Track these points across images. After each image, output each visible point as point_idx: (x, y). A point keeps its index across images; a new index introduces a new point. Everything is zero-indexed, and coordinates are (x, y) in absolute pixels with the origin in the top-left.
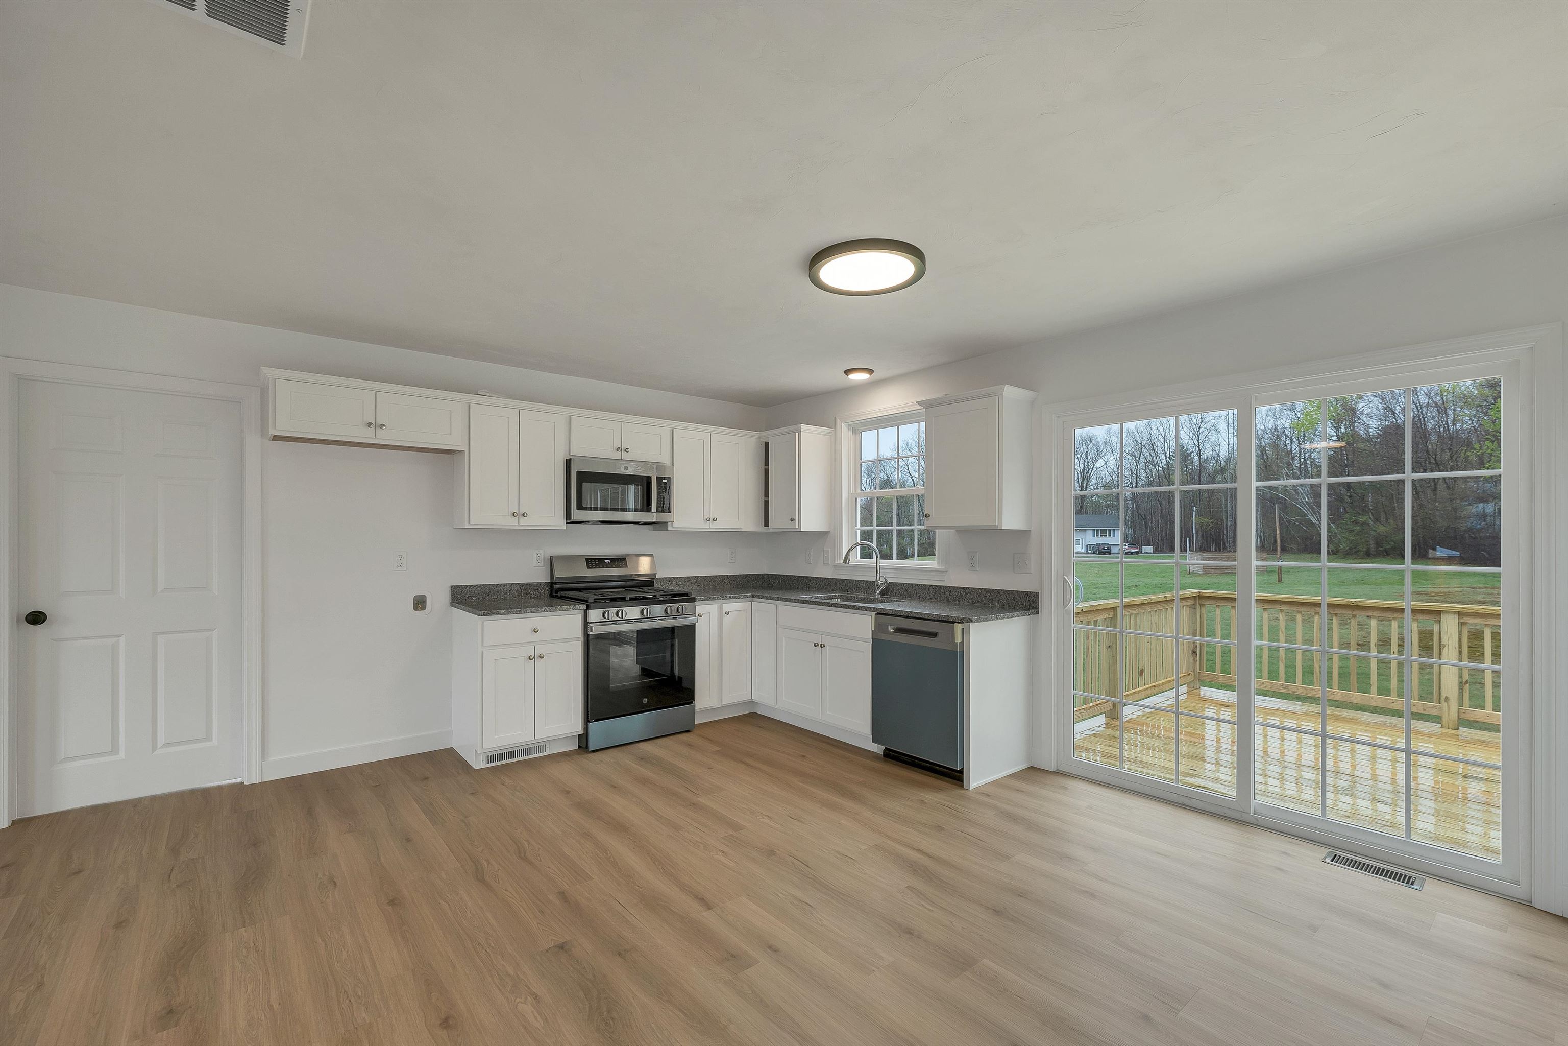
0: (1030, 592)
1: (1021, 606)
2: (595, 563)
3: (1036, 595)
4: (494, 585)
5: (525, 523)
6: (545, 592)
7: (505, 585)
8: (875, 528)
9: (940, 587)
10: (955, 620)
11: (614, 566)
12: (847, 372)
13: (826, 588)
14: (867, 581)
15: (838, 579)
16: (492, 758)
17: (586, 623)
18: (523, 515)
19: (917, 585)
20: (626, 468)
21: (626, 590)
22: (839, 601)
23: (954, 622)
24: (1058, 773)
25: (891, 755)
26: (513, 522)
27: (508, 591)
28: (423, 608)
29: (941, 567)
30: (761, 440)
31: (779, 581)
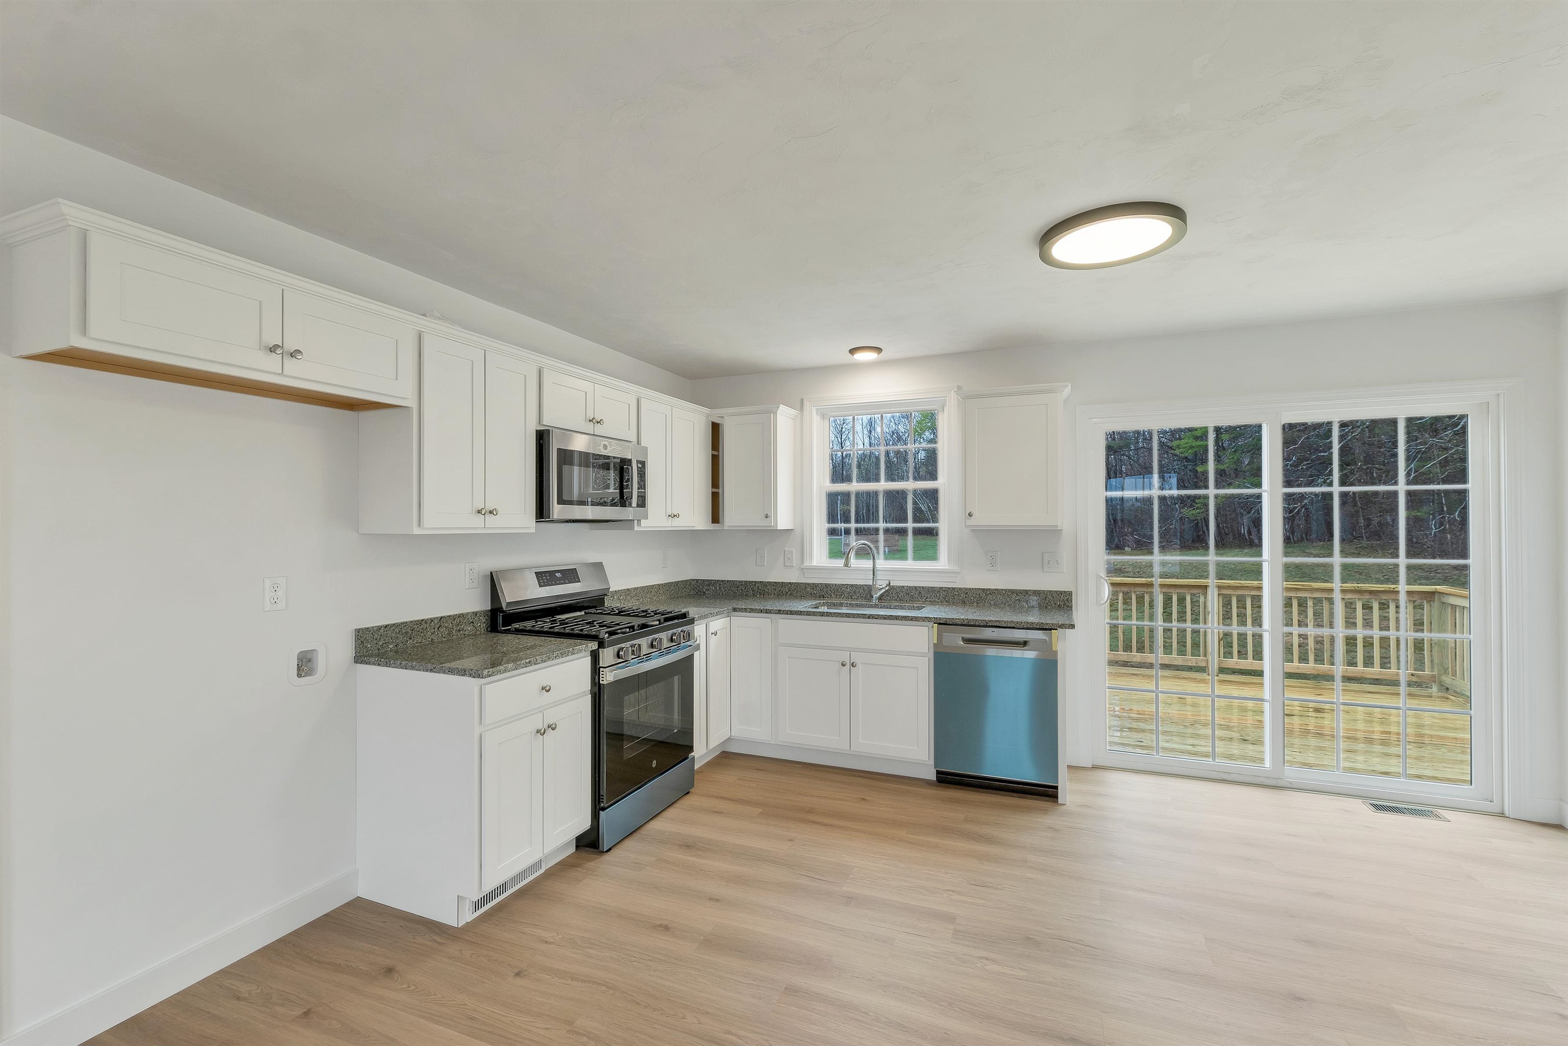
0: (1064, 591)
1: (1054, 605)
2: (546, 579)
3: (1070, 593)
4: (418, 621)
5: (493, 524)
6: (482, 624)
7: (432, 620)
8: (853, 525)
9: (954, 589)
10: (1053, 627)
11: (567, 581)
12: (853, 351)
13: (791, 594)
14: (852, 585)
15: (808, 584)
16: (478, 905)
17: (596, 670)
18: (491, 512)
19: (923, 587)
20: (605, 447)
21: (585, 613)
22: (824, 609)
23: (1051, 629)
24: (1095, 767)
25: (946, 779)
26: (476, 524)
27: (436, 629)
28: (310, 672)
29: (955, 568)
30: (709, 419)
31: (715, 588)
